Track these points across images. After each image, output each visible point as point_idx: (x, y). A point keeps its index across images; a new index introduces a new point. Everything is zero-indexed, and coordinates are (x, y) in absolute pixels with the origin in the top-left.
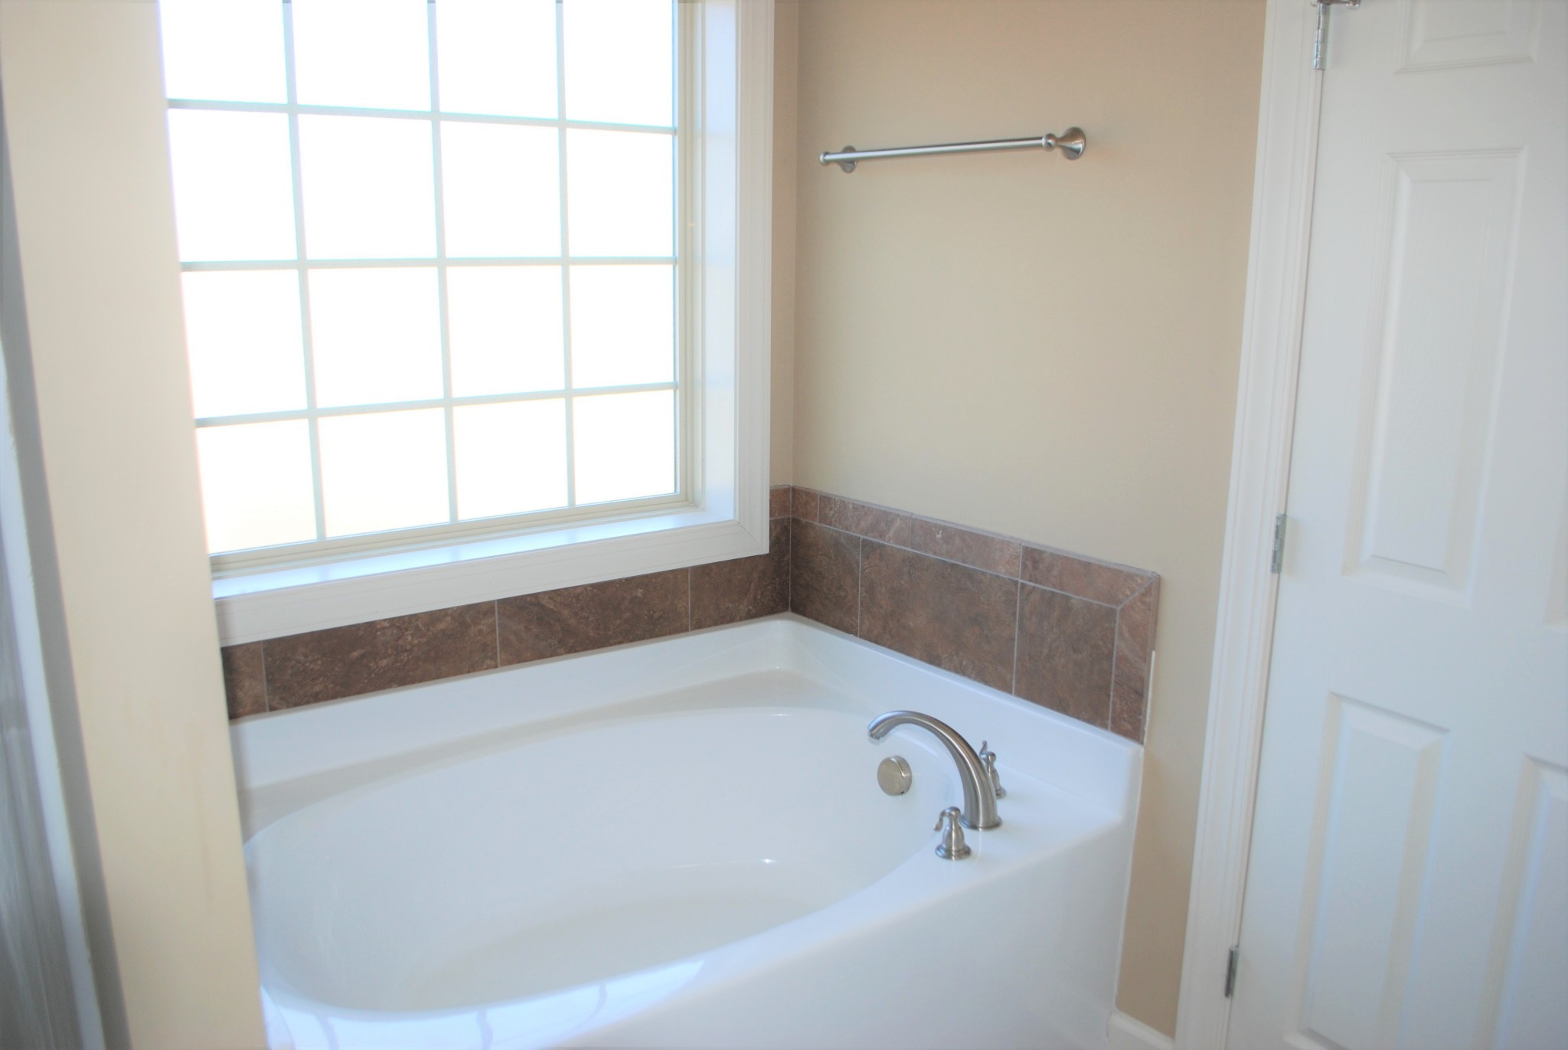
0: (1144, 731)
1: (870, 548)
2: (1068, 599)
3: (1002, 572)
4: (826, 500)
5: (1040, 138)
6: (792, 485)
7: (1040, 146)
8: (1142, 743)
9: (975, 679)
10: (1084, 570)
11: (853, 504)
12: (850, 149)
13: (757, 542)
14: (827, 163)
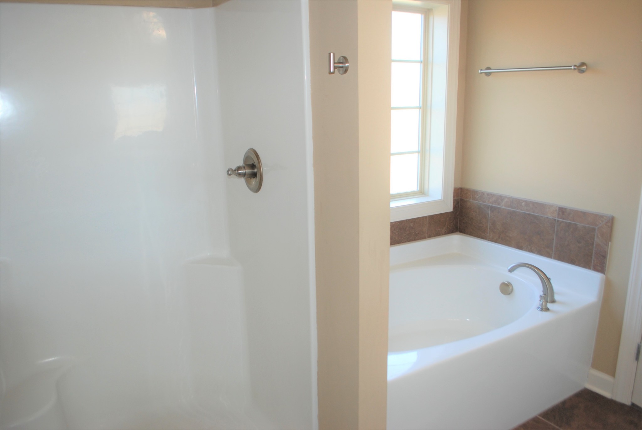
0: (605, 270)
1: (493, 209)
2: (576, 225)
3: (549, 216)
4: (475, 192)
5: (571, 66)
6: (460, 187)
7: (571, 69)
8: (604, 274)
9: (537, 254)
10: (584, 215)
11: (487, 193)
12: (489, 68)
13: (449, 208)
14: (482, 73)
